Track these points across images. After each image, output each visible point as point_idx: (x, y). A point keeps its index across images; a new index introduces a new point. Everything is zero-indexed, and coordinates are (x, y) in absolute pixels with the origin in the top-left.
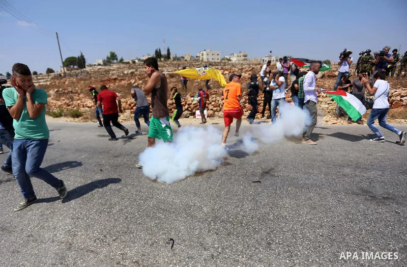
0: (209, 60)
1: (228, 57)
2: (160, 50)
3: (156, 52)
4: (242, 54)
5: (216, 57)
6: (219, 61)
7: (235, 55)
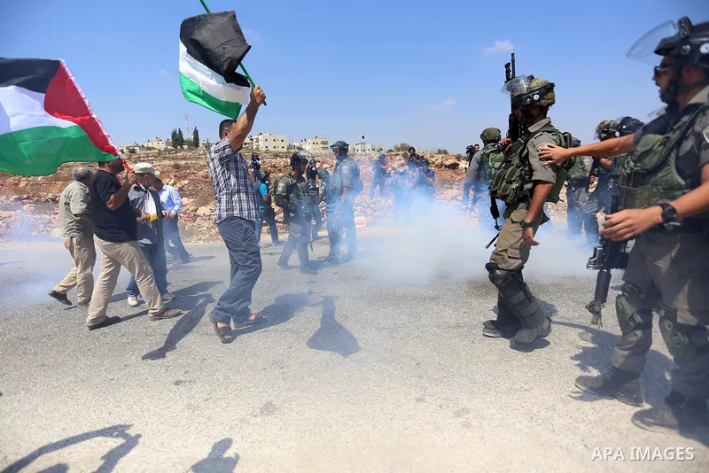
0: (269, 148)
1: (297, 145)
2: (180, 132)
3: (174, 134)
4: (319, 141)
5: (280, 144)
6: (285, 150)
7: (309, 141)
